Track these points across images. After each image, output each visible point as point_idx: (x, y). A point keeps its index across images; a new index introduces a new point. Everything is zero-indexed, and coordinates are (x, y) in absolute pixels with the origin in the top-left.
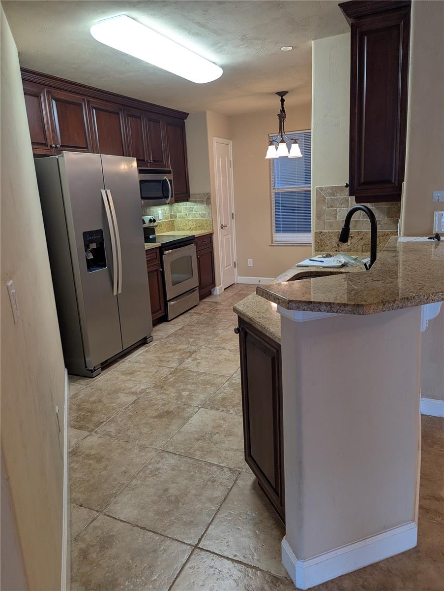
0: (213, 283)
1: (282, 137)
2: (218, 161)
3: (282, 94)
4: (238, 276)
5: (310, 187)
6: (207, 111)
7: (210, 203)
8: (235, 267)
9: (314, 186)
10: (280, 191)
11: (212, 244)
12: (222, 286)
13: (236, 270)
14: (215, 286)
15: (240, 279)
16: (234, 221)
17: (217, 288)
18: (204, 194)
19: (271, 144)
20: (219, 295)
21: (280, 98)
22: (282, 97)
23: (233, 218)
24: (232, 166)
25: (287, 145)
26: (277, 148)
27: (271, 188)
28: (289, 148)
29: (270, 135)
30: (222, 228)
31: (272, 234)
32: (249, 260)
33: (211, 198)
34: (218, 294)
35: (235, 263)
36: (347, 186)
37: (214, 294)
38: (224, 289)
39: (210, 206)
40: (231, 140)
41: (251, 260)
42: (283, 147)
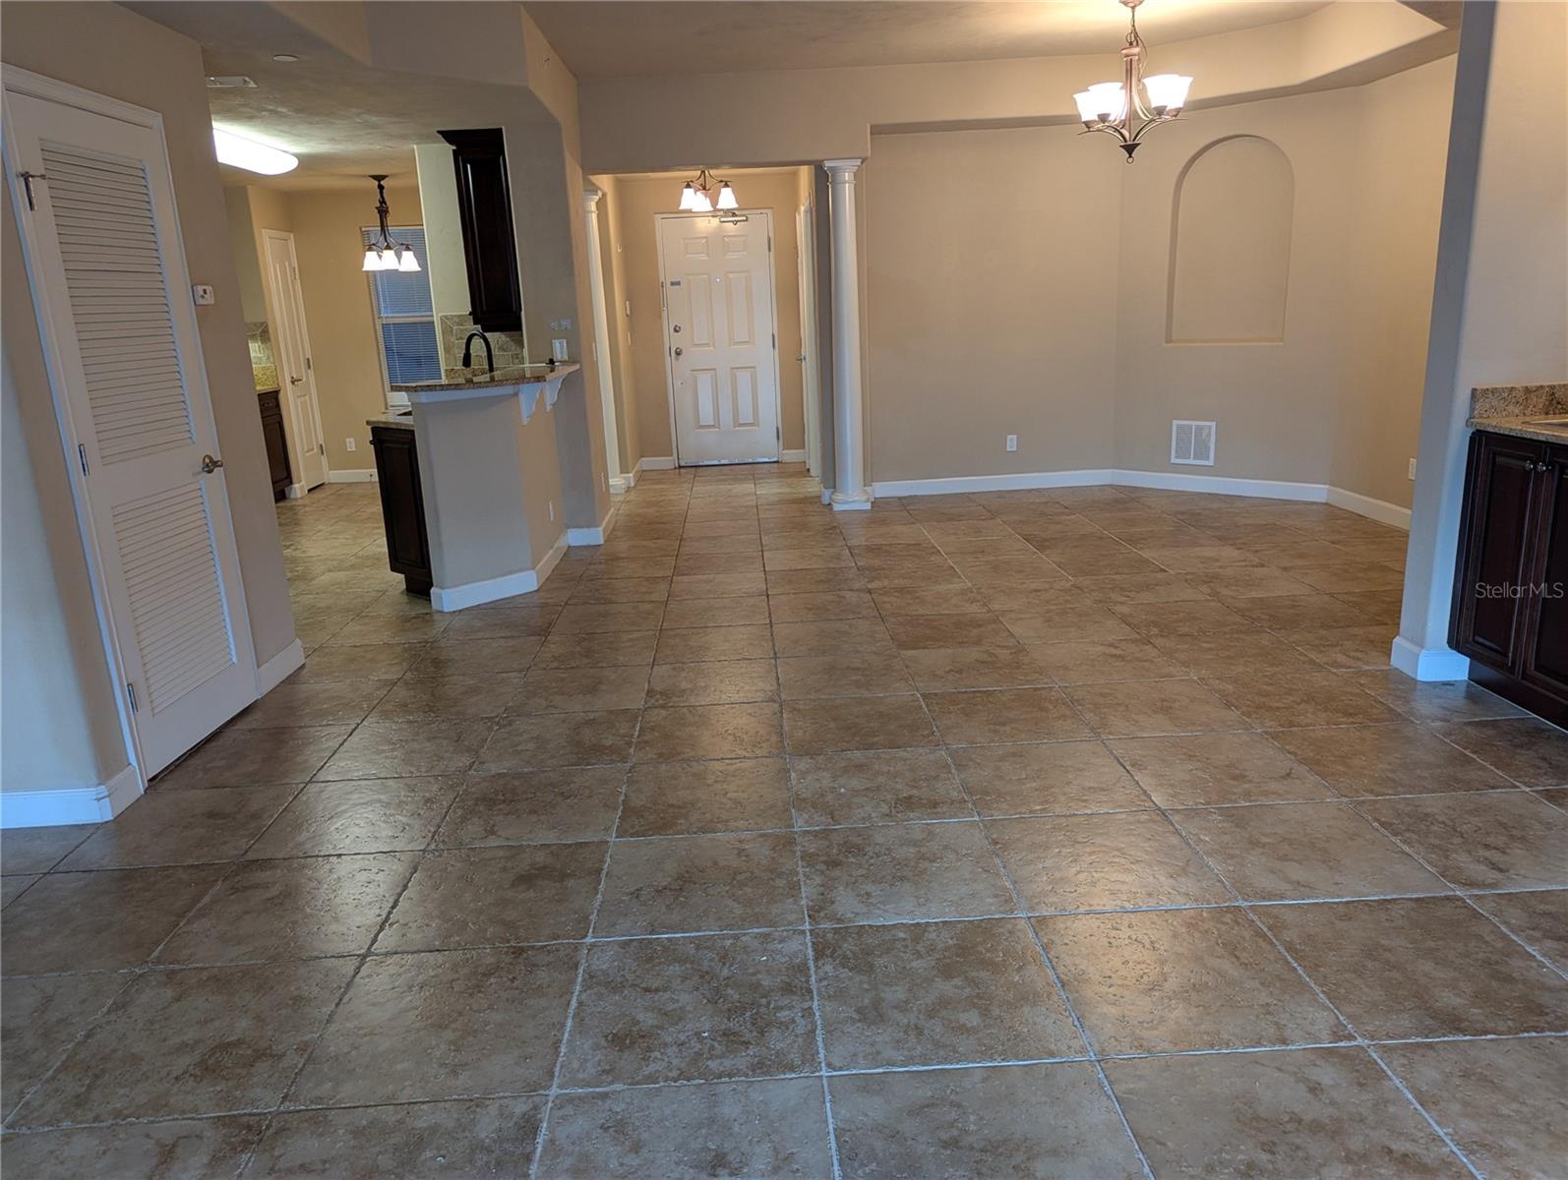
0: (287, 478)
1: (386, 241)
2: (275, 268)
3: (379, 178)
4: (330, 469)
5: (432, 316)
6: (249, 187)
7: (269, 339)
8: (322, 453)
9: (437, 314)
10: (391, 321)
11: (280, 410)
12: (303, 483)
13: (324, 459)
14: (291, 483)
15: (334, 476)
16: (311, 372)
17: (296, 486)
18: (255, 325)
19: (370, 249)
20: (301, 498)
21: (377, 183)
22: (379, 181)
23: (309, 367)
24: (297, 277)
25: (395, 252)
26: (380, 257)
27: (374, 319)
28: (399, 256)
29: (363, 229)
30: (293, 383)
31: (385, 395)
32: (347, 440)
33: (271, 331)
34: (299, 496)
35: (321, 446)
36: (470, 314)
37: (292, 496)
38: (309, 491)
39: (269, 344)
40: (292, 232)
41: (352, 440)
42: (389, 255)
